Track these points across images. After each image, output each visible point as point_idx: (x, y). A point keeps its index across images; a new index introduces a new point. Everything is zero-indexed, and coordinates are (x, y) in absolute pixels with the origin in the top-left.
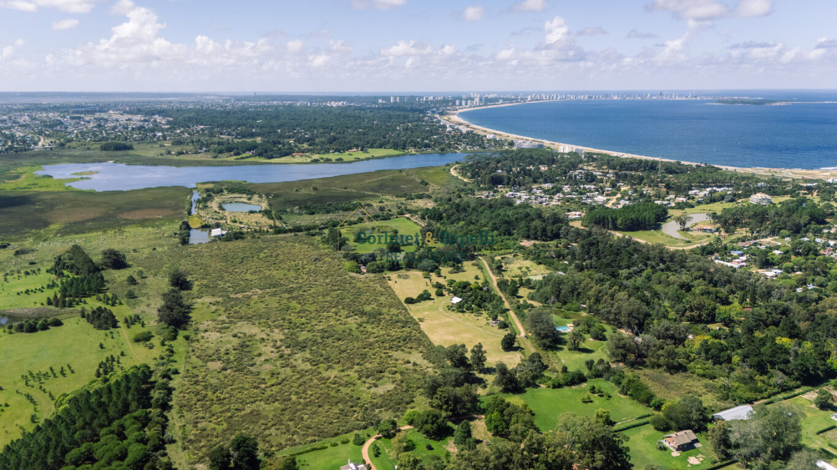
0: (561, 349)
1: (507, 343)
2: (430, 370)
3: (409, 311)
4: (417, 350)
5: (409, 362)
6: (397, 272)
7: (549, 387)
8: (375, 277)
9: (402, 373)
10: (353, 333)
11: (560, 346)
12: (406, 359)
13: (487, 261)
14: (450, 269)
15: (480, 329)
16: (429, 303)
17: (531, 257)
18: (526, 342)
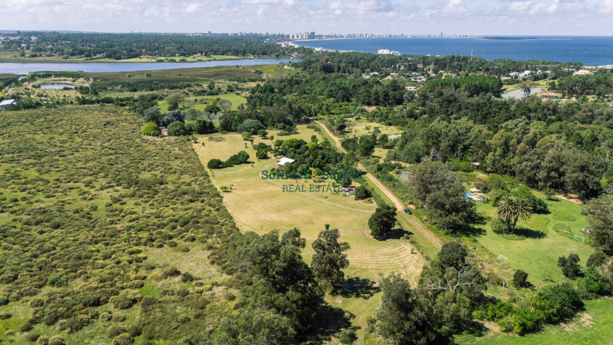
0: (480, 232)
1: (382, 223)
2: (218, 291)
3: (211, 178)
4: (203, 242)
5: (176, 273)
6: (210, 135)
7: (509, 330)
8: (177, 139)
9: (149, 304)
10: (94, 215)
11: (476, 227)
12: (173, 264)
13: (326, 124)
14: (279, 131)
15: (325, 201)
16: (245, 167)
17: (378, 119)
18: (410, 221)
